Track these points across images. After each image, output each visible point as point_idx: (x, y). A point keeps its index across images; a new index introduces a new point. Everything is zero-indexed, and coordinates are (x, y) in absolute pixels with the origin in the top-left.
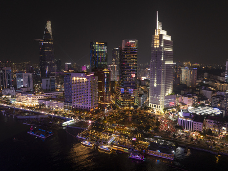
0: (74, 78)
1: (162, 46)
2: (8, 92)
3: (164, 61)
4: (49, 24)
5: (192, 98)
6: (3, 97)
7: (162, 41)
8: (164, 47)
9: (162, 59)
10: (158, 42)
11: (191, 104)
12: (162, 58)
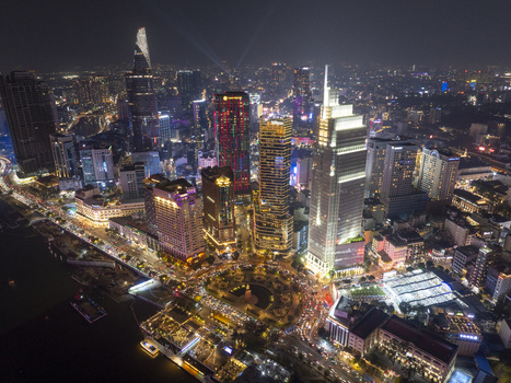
0: (158, 198)
1: (333, 144)
2: (69, 184)
3: (337, 177)
4: (142, 35)
5: (406, 248)
6: (63, 193)
7: (334, 136)
8: (337, 148)
9: (332, 174)
10: (326, 134)
11: (404, 259)
12: (332, 169)
